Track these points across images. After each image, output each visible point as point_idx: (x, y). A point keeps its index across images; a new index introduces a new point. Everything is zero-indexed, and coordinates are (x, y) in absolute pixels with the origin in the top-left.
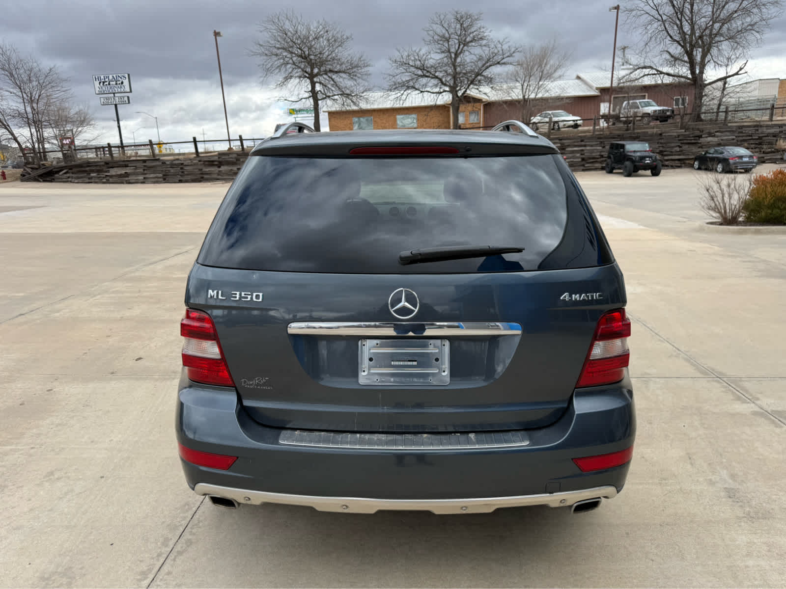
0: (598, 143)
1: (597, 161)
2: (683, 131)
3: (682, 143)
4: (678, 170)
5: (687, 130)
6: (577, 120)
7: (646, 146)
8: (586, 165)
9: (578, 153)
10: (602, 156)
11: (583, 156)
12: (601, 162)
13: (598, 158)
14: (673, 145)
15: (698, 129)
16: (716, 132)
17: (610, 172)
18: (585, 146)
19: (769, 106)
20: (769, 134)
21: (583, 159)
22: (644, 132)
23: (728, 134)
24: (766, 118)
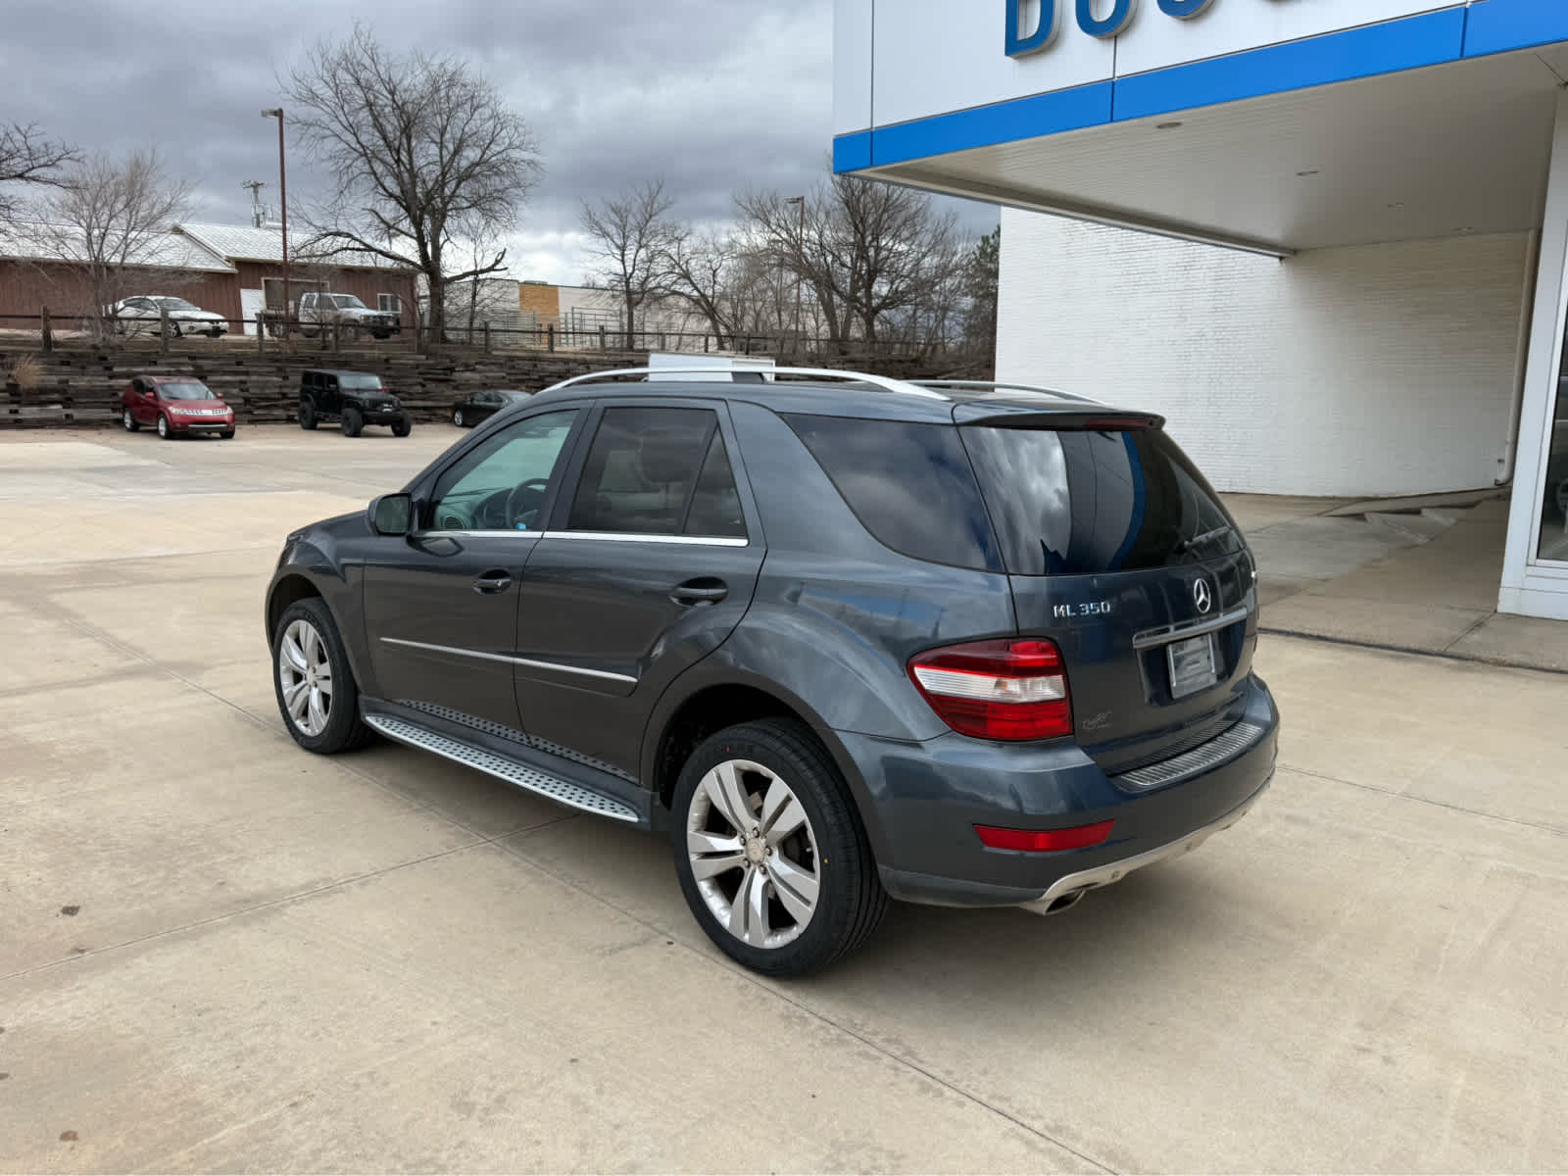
0: (274, 369)
1: (276, 406)
2: (424, 357)
3: (425, 379)
4: (428, 426)
5: (429, 355)
6: (218, 321)
7: (375, 381)
8: (255, 412)
9: (235, 387)
10: (284, 396)
11: (246, 394)
12: (285, 407)
13: (278, 399)
14: (410, 381)
15: (448, 356)
16: (477, 364)
17: (311, 426)
18: (247, 373)
19: (545, 328)
20: (552, 372)
21: (247, 400)
22: (357, 355)
23: (493, 367)
24: (544, 347)
